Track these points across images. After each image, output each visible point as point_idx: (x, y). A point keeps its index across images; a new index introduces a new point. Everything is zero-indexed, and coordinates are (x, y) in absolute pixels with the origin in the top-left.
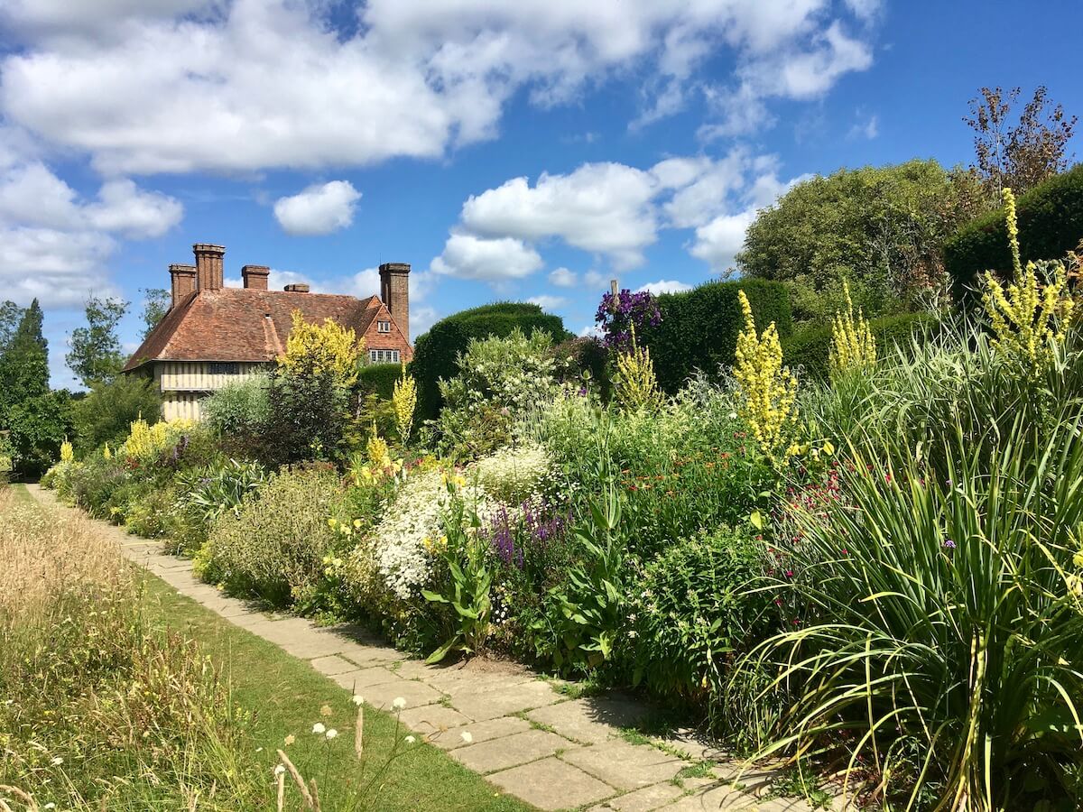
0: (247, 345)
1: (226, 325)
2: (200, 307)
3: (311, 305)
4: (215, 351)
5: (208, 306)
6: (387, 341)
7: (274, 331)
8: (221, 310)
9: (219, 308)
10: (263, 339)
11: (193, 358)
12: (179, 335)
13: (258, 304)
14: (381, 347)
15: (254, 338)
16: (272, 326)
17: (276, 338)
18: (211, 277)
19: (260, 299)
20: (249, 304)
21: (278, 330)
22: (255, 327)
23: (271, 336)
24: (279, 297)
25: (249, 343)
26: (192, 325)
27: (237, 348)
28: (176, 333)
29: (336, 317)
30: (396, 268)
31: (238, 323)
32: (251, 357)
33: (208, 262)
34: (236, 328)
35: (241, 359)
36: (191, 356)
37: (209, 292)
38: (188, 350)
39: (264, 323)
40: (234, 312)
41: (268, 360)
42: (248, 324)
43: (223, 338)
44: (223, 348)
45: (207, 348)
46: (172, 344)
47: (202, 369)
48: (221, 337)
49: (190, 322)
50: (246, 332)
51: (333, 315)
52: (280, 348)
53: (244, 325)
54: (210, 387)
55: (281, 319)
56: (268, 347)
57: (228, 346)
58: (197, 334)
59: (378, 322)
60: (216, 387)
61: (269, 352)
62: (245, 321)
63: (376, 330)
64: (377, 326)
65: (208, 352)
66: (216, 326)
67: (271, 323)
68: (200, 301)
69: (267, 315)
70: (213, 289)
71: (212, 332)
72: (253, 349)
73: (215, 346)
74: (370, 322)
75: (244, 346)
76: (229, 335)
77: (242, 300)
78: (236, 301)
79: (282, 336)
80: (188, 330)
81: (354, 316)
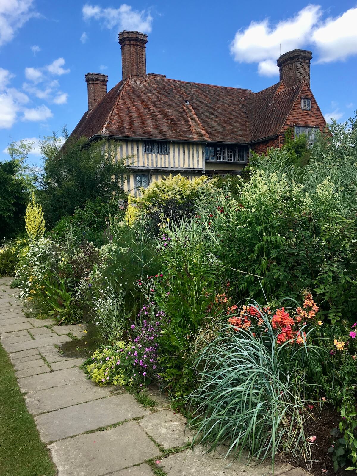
0: (175, 127)
1: (154, 108)
3: (219, 95)
4: (149, 130)
5: (135, 91)
6: (309, 119)
7: (195, 116)
8: (148, 95)
9: (146, 93)
10: (188, 121)
12: (115, 114)
13: (177, 92)
14: (304, 124)
15: (179, 120)
16: (192, 110)
17: (197, 120)
18: (137, 64)
19: (178, 88)
20: (170, 91)
21: (198, 115)
22: (178, 110)
23: (193, 119)
24: (192, 87)
25: (176, 124)
26: (126, 106)
27: (166, 129)
28: (112, 112)
29: (240, 106)
30: (302, 54)
31: (164, 107)
32: (180, 136)
33: (134, 49)
34: (163, 111)
35: (173, 138)
36: (129, 134)
37: (135, 78)
38: (125, 128)
39: (185, 108)
40: (158, 97)
41: (195, 140)
42: (173, 108)
43: (153, 119)
44: (155, 128)
45: (141, 127)
46: (110, 122)
47: (138, 147)
48: (152, 118)
49: (123, 104)
50: (172, 115)
51: (238, 104)
52: (202, 130)
53: (169, 109)
54: (146, 165)
55: (197, 105)
56: (192, 129)
57: (159, 126)
58: (130, 114)
59: (301, 98)
60: (150, 165)
61: (194, 134)
62: (169, 105)
63: (299, 107)
64: (300, 103)
65: (142, 131)
66: (146, 109)
67: (191, 108)
68: (129, 86)
69: (186, 102)
70: (137, 76)
71: (144, 114)
72: (180, 130)
73: (148, 125)
74: (292, 100)
75: (172, 127)
76: (158, 116)
77: (164, 87)
78: (159, 88)
79: (201, 120)
80: (122, 110)
81: (256, 105)
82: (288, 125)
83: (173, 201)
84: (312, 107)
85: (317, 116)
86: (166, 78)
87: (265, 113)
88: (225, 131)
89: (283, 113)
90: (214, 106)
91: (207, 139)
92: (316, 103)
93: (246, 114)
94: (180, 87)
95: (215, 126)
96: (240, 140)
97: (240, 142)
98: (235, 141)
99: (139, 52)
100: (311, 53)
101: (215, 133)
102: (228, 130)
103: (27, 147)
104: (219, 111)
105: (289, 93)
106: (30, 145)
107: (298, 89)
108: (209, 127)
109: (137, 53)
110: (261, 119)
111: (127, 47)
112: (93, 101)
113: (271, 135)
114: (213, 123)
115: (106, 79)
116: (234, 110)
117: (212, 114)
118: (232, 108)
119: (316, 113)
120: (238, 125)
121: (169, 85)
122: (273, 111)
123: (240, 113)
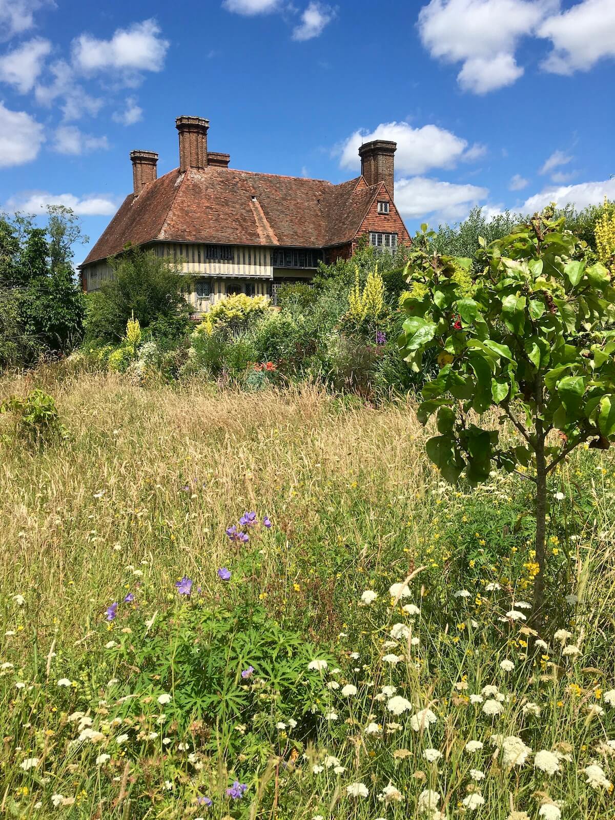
0: (240, 229)
1: (217, 207)
2: (189, 186)
3: (291, 188)
4: (211, 233)
5: (195, 186)
6: (386, 224)
7: (262, 215)
8: (210, 190)
9: (207, 188)
10: (254, 222)
11: (190, 239)
12: (174, 215)
13: (242, 186)
14: (380, 230)
15: (245, 220)
16: (260, 209)
17: (265, 220)
18: (197, 154)
19: (244, 181)
20: (235, 185)
21: (266, 213)
22: (244, 209)
23: (260, 219)
24: (260, 179)
25: (241, 225)
26: (185, 205)
27: (230, 231)
28: (171, 213)
29: (316, 202)
30: (384, 145)
31: (227, 205)
32: (246, 240)
33: (194, 137)
34: (226, 209)
35: (237, 242)
36: (189, 238)
37: (195, 171)
38: (185, 230)
39: (252, 206)
40: (221, 193)
41: (262, 244)
42: (237, 206)
43: (216, 220)
44: (217, 230)
45: (202, 230)
46: (169, 224)
47: (199, 252)
48: (214, 219)
49: (182, 202)
50: (236, 214)
51: (313, 200)
52: (271, 232)
53: (234, 207)
54: (208, 272)
55: (266, 202)
56: (259, 231)
57: (222, 228)
58: (190, 214)
59: (378, 202)
60: (213, 272)
61: (261, 236)
62: (234, 203)
63: (375, 211)
64: (376, 206)
65: (204, 234)
66: (207, 207)
67: (258, 206)
68: (188, 180)
69: (253, 197)
70: (199, 168)
71: (205, 213)
72: (246, 232)
73: (210, 227)
74: (368, 202)
75: (237, 229)
76: (222, 216)
77: (227, 180)
78: (222, 182)
79: (270, 220)
80: (182, 209)
81: (334, 200)
82: (363, 231)
83: (236, 317)
84: (390, 211)
85: (395, 221)
86: (230, 168)
87: (342, 213)
88: (296, 233)
89: (358, 216)
90: (284, 203)
91: (276, 242)
92: (394, 206)
93: (322, 212)
94: (246, 180)
95: (285, 226)
96: (313, 243)
97: (312, 246)
98: (307, 245)
99: (200, 140)
100: (395, 144)
101: (285, 236)
102: (300, 231)
103: (25, 222)
104: (291, 208)
105: (367, 193)
106: (29, 220)
107: (375, 190)
108: (278, 228)
109: (197, 141)
110: (337, 219)
111: (187, 135)
112: (140, 185)
113: (344, 240)
114: (283, 223)
115: (156, 157)
116: (309, 208)
117: (283, 212)
118: (306, 204)
119: (395, 217)
120: (312, 226)
121: (234, 178)
122: (350, 212)
123: (315, 211)
